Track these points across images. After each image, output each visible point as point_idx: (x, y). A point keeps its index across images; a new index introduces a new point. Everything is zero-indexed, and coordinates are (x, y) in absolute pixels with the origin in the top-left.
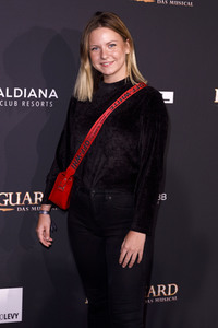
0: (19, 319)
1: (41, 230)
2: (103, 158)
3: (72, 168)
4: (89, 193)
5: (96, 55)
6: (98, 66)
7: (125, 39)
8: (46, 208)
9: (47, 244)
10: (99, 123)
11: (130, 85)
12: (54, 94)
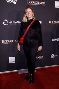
0: (15, 62)
1: (18, 48)
2: (30, 34)
3: (24, 36)
4: (27, 40)
5: (27, 14)
6: (27, 16)
7: (33, 11)
8: (19, 44)
9: (19, 50)
10: (28, 27)
11: (33, 20)
12: (20, 22)
